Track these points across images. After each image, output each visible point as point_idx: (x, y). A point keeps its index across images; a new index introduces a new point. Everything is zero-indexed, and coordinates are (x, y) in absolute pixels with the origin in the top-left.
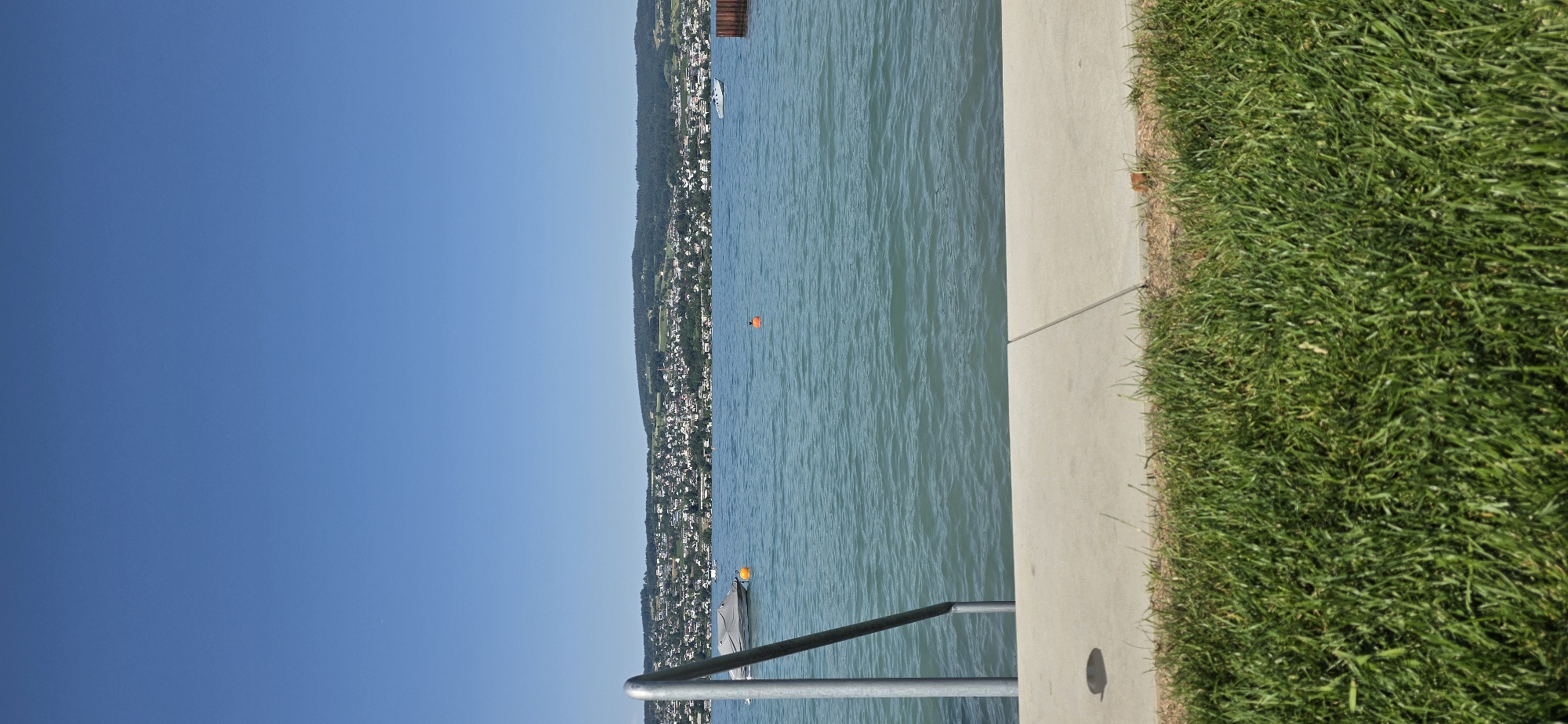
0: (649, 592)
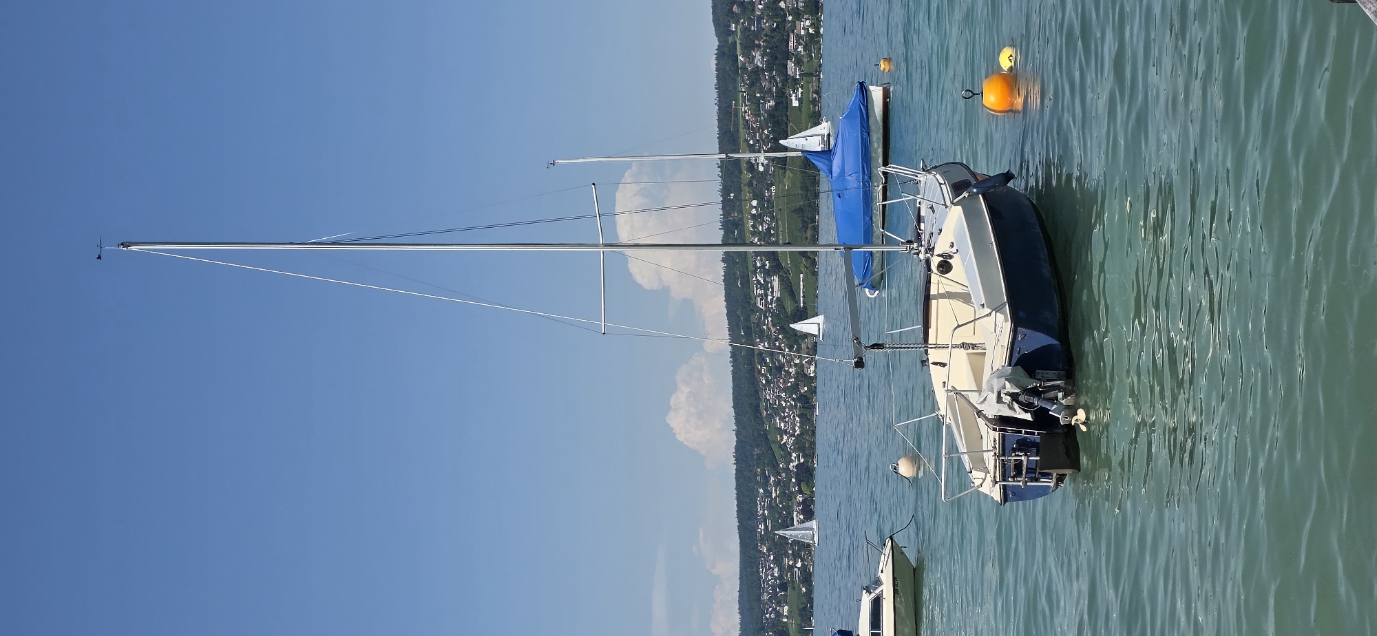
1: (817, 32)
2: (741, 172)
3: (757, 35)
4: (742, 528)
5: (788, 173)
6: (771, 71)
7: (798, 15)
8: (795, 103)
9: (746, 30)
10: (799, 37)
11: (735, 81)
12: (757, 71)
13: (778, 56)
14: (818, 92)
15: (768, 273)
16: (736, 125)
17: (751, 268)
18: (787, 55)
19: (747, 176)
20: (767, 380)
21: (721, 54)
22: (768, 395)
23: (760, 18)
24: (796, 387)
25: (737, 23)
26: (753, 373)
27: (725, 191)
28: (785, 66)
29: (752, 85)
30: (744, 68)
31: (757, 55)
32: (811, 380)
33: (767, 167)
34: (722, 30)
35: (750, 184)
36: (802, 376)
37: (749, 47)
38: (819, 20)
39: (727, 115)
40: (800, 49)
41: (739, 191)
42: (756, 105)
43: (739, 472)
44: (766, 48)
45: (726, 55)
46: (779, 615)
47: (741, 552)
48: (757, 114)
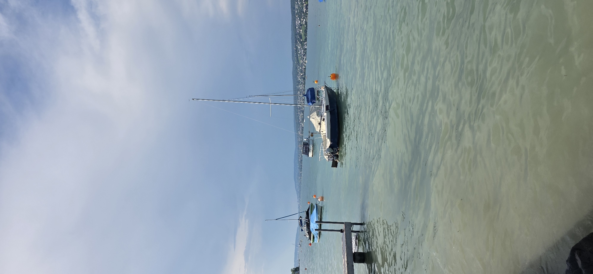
4: (292, 11)
47: (292, 17)
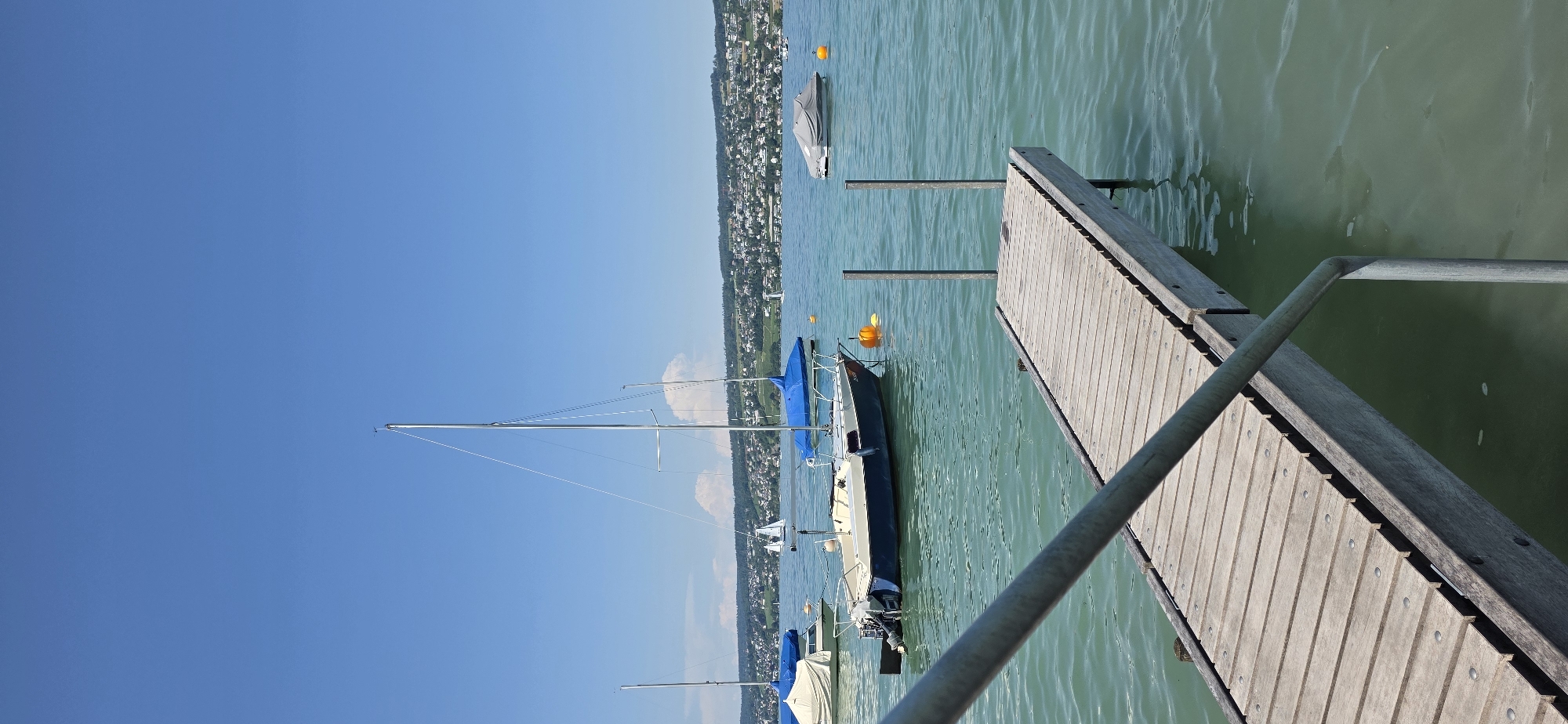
0: (720, 75)
1: (779, 276)
2: (737, 353)
3: (746, 277)
4: (738, 555)
5: (763, 353)
6: (753, 297)
7: (768, 266)
8: (767, 315)
9: (739, 274)
10: (769, 279)
11: (733, 302)
12: (745, 297)
13: (758, 289)
14: (779, 309)
15: (752, 409)
16: (734, 326)
17: (743, 406)
18: (762, 288)
19: (740, 355)
20: (752, 469)
21: (725, 288)
22: (753, 477)
23: (747, 269)
24: (769, 473)
25: (734, 271)
26: (744, 466)
27: (729, 363)
28: (761, 294)
29: (743, 304)
30: (738, 295)
31: (746, 288)
32: (777, 469)
33: (751, 350)
34: (726, 275)
35: (742, 359)
36: (772, 467)
37: (741, 284)
38: (779, 269)
39: (729, 320)
40: (769, 285)
41: (736, 363)
42: (745, 316)
43: (736, 522)
44: (750, 284)
45: (728, 288)
46: (759, 605)
47: (738, 569)
48: (746, 321)
